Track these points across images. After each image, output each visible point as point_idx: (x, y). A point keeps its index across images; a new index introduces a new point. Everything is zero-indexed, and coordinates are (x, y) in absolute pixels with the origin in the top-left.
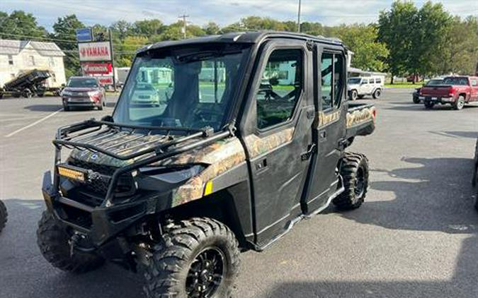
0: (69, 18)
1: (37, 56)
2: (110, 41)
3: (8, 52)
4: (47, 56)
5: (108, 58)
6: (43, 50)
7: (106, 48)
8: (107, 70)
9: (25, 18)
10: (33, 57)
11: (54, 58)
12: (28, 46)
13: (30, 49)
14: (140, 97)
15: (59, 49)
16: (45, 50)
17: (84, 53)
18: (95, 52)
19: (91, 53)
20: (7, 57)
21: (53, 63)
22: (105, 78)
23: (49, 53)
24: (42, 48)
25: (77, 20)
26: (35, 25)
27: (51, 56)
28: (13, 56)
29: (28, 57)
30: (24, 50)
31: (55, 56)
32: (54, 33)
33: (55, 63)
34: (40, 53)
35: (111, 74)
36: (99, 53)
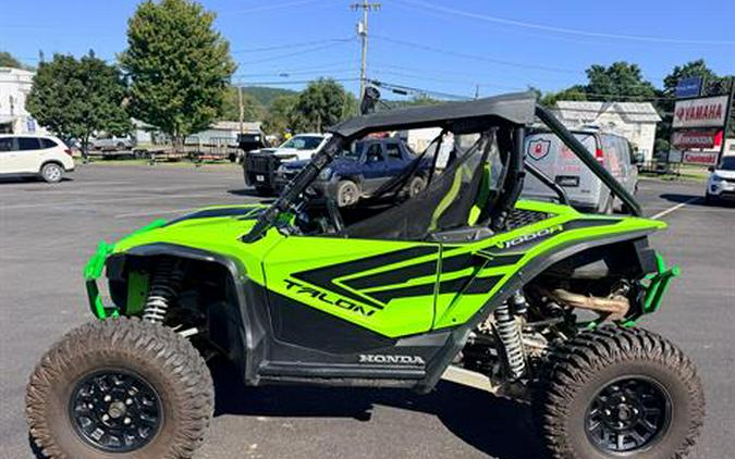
1: (619, 122)
2: (729, 94)
3: (582, 117)
4: (633, 122)
5: (720, 122)
6: (630, 113)
7: (720, 106)
8: (712, 142)
9: (626, 71)
11: (643, 125)
12: (611, 109)
13: (612, 113)
15: (653, 110)
16: (635, 113)
17: (680, 116)
18: (699, 114)
19: (692, 116)
21: (640, 132)
22: (706, 155)
23: (636, 118)
24: (631, 110)
25: (704, 67)
26: (638, 79)
27: (639, 123)
29: (606, 124)
30: (604, 114)
31: (646, 122)
32: (663, 89)
33: (643, 132)
34: (623, 118)
35: (717, 149)
36: (706, 114)
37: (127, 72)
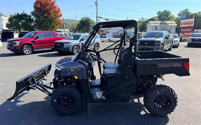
4: (170, 26)
5: (193, 25)
8: (191, 31)
12: (163, 22)
15: (175, 23)
17: (182, 24)
19: (185, 24)
20: (155, 27)
24: (169, 23)
31: (173, 26)
32: (177, 17)
36: (189, 23)
37: (33, 16)
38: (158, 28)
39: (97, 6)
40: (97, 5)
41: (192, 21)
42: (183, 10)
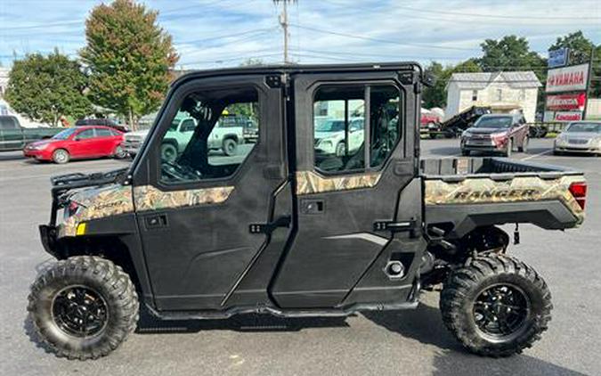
0: (571, 36)
1: (506, 89)
2: (589, 62)
3: (474, 87)
4: (519, 88)
5: (583, 86)
8: (577, 103)
9: (515, 43)
10: (500, 91)
11: (527, 90)
12: (498, 78)
13: (499, 82)
14: (571, 141)
15: (536, 79)
16: (516, 82)
17: (552, 82)
18: (566, 80)
19: (561, 82)
20: (472, 92)
21: (524, 96)
23: (521, 85)
25: (582, 38)
26: (526, 50)
27: (523, 88)
28: (479, 91)
29: (495, 91)
30: (492, 84)
31: (529, 88)
33: (527, 96)
34: (510, 86)
35: (582, 108)
36: (571, 81)
37: (87, 65)
38: (481, 96)
39: (285, 30)
40: (284, 25)
41: (582, 73)
42: (568, 36)
